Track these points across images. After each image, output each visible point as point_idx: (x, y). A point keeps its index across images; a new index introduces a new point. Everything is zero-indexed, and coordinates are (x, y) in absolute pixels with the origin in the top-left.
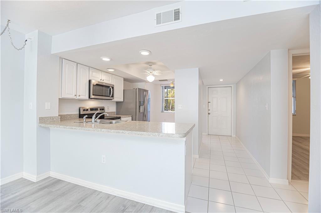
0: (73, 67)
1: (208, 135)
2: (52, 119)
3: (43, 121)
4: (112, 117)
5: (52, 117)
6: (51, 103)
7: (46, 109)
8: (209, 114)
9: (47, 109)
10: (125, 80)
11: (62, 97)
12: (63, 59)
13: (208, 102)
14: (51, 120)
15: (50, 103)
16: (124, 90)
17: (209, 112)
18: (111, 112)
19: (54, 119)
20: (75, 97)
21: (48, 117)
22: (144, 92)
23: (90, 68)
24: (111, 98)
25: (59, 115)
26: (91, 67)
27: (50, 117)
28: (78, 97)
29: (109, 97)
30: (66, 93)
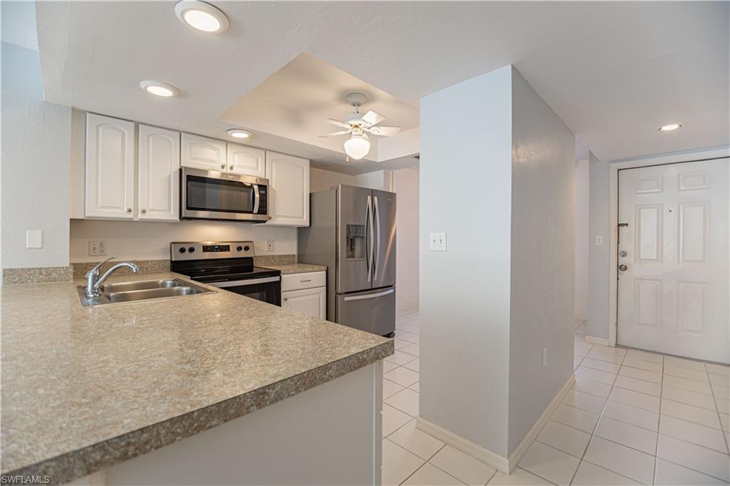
0: (123, 133)
1: (617, 345)
2: (44, 273)
3: (17, 279)
4: (264, 271)
5: (46, 269)
6: (43, 232)
7: (27, 247)
8: (621, 268)
9: (29, 248)
10: (314, 164)
11: (86, 215)
12: (87, 114)
13: (619, 225)
14: (41, 277)
15: (40, 232)
16: (310, 194)
17: (623, 261)
18: (280, 256)
19: (53, 274)
20: (130, 216)
21: (35, 268)
22: (369, 198)
23: (182, 134)
24: (260, 217)
25: (70, 264)
26: (184, 132)
27: (40, 269)
28: (140, 216)
29: (252, 212)
30: (100, 205)
